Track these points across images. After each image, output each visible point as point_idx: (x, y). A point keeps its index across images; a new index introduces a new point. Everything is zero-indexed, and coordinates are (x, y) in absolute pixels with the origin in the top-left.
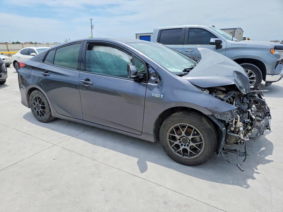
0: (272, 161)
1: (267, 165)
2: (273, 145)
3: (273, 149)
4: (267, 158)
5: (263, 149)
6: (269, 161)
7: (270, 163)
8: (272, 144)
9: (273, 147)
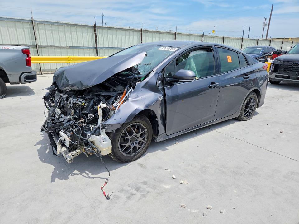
0: (35, 145)
1: (38, 141)
2: (40, 160)
3: (38, 156)
4: (40, 146)
5: (47, 152)
6: (38, 144)
7: (36, 143)
8: (42, 161)
9: (39, 158)
